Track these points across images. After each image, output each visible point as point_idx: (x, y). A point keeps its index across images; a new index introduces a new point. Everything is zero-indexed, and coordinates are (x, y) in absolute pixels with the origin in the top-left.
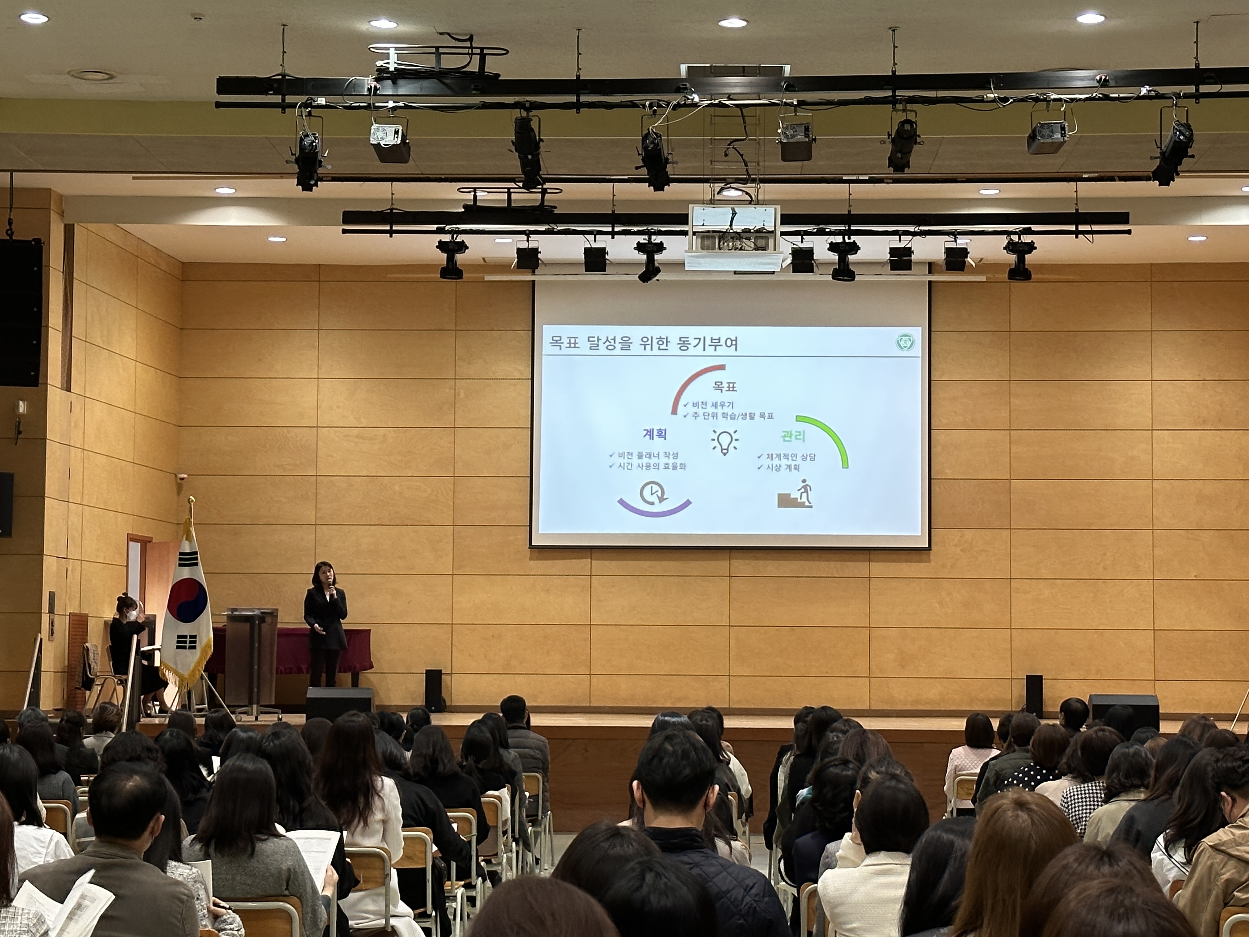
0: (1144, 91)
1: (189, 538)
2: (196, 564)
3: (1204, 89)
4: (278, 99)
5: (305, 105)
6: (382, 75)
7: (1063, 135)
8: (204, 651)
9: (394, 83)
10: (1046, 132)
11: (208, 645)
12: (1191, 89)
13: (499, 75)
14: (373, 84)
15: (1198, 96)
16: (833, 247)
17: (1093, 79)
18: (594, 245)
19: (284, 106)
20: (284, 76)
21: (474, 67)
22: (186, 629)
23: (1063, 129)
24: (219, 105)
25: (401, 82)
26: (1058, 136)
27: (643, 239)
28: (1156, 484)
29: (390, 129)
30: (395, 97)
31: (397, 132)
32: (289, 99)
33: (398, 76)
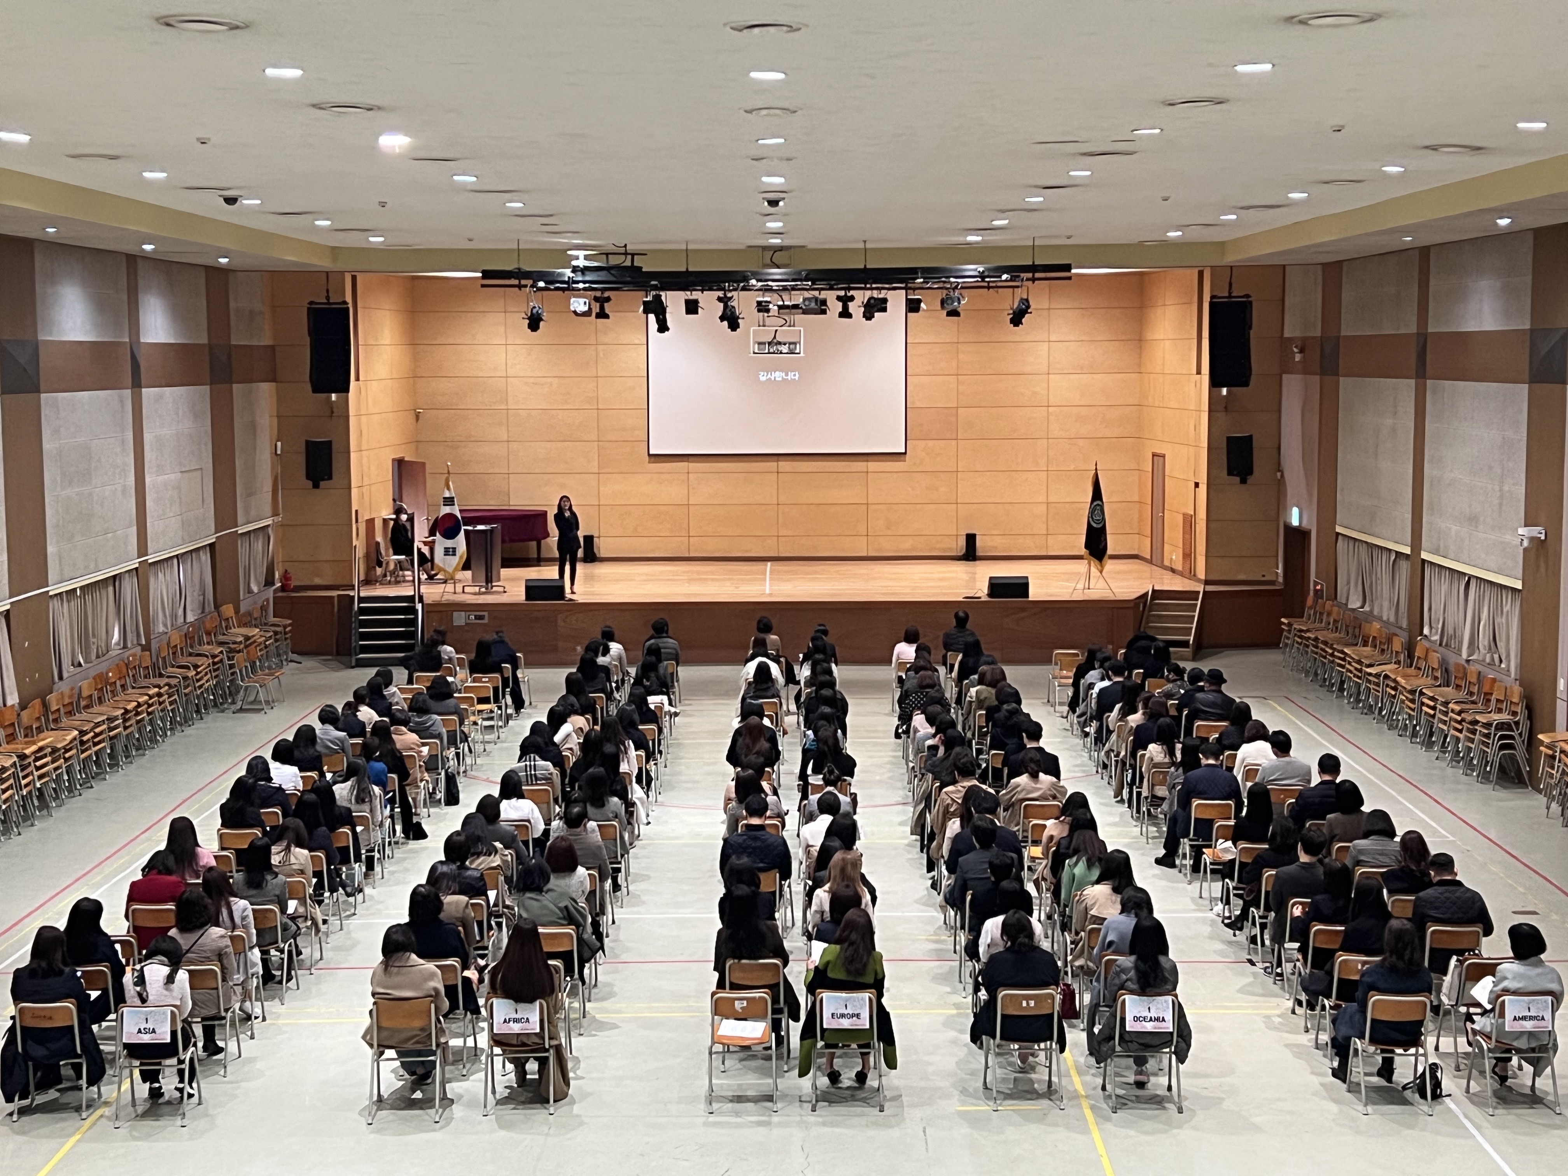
0: (1004, 277)
1: (449, 489)
2: (454, 505)
3: (1037, 275)
4: (516, 282)
5: (532, 286)
6: (575, 269)
7: (959, 303)
8: (461, 557)
9: (583, 274)
10: (949, 302)
11: (463, 554)
12: (1030, 275)
13: (641, 268)
14: (571, 275)
15: (1033, 280)
16: (839, 298)
17: (976, 270)
18: (691, 298)
19: (520, 287)
20: (519, 269)
21: (628, 263)
22: (449, 543)
23: (959, 299)
24: (483, 286)
25: (587, 273)
26: (956, 304)
27: (720, 294)
28: (1051, 409)
29: (582, 301)
30: (584, 282)
31: (585, 303)
32: (523, 282)
33: (585, 270)
